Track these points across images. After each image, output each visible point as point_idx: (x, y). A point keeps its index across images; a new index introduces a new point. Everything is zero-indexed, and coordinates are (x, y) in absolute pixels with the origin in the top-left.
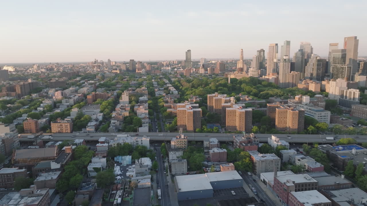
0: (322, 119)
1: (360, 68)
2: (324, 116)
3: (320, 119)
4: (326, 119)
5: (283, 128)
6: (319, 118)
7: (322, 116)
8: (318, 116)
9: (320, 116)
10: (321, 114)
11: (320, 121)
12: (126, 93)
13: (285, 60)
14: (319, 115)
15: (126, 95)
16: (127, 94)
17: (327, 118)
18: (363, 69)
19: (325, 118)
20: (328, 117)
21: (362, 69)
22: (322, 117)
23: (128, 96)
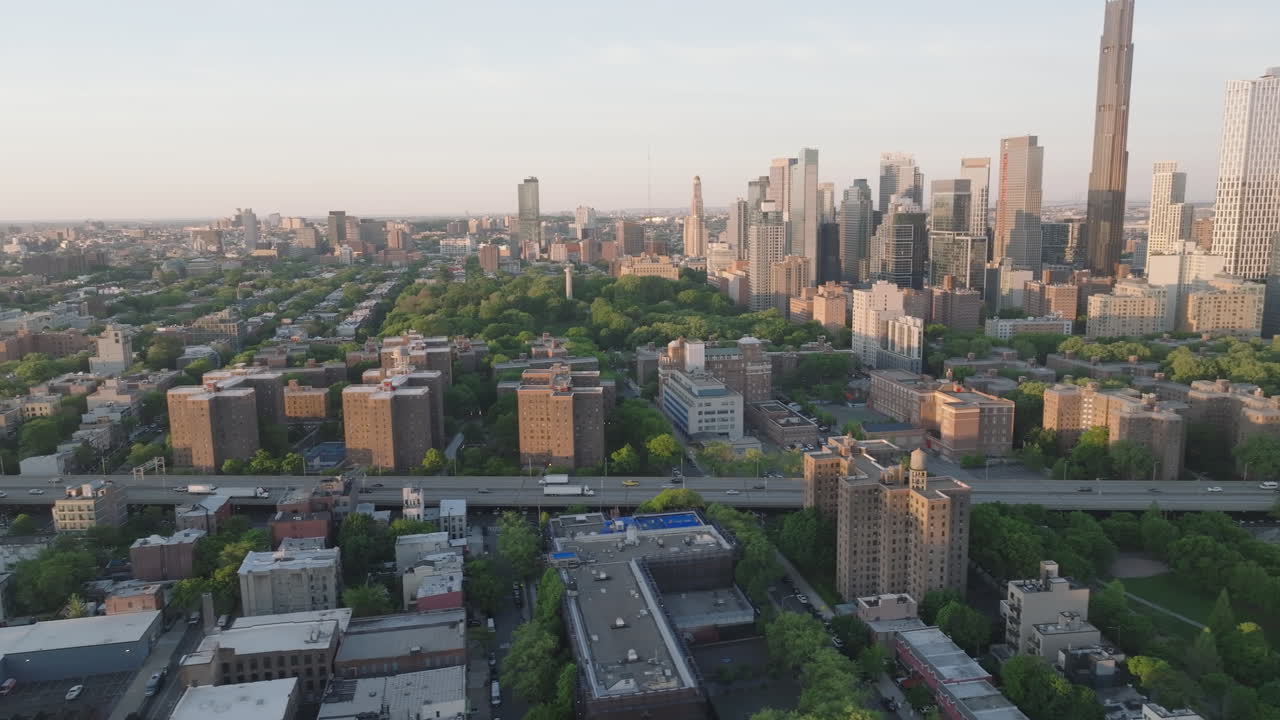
0: (713, 420)
1: (1067, 243)
2: (719, 412)
3: (707, 421)
4: (729, 423)
5: (540, 455)
6: (704, 417)
7: (713, 413)
8: (700, 413)
9: (707, 413)
10: (708, 405)
11: (707, 428)
12: (113, 333)
13: (766, 214)
14: (704, 409)
15: (112, 338)
16: (116, 335)
17: (732, 419)
18: (1077, 247)
19: (723, 420)
20: (735, 414)
21: (1074, 245)
22: (714, 416)
23: (121, 341)
